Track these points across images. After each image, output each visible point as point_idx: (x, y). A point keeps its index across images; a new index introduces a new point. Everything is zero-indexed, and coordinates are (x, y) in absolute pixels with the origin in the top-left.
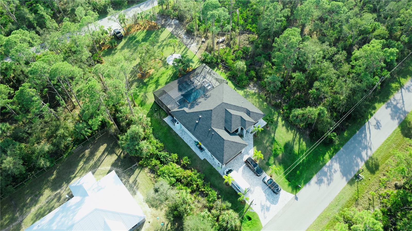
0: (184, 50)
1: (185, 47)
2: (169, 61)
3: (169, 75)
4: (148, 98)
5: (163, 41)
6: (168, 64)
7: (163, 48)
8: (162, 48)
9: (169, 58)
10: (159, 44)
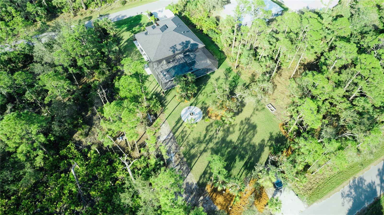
0: (179, 128)
1: (177, 134)
2: (199, 113)
3: (202, 94)
4: (224, 73)
5: (205, 151)
6: (202, 108)
7: (205, 136)
8: (207, 138)
9: (199, 118)
10: (211, 145)
